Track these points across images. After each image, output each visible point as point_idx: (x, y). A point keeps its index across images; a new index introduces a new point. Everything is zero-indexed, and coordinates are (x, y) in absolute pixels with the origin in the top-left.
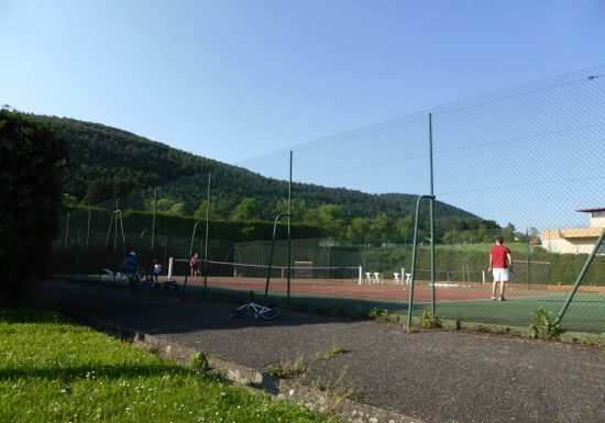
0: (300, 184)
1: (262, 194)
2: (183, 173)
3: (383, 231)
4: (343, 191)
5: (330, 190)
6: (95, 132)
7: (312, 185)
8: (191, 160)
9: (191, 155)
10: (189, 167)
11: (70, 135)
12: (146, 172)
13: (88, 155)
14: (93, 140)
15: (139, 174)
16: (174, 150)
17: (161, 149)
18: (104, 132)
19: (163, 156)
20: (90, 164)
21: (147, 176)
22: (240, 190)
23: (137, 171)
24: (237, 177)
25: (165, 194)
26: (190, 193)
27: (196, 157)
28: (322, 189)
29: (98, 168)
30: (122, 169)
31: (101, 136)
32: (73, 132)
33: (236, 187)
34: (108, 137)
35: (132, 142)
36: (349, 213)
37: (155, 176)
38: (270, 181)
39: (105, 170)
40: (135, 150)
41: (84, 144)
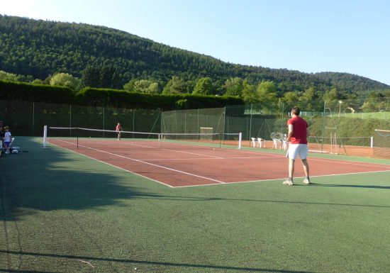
0: (251, 67)
1: (222, 74)
2: (163, 60)
3: (309, 101)
4: (284, 71)
5: (274, 71)
6: (100, 33)
7: (260, 68)
8: (169, 51)
9: (169, 47)
10: (167, 56)
11: (83, 35)
12: (136, 60)
13: (95, 50)
14: (99, 38)
15: (130, 62)
16: (156, 43)
17: (147, 43)
18: (107, 32)
19: (148, 49)
20: (97, 56)
21: (137, 63)
22: (204, 72)
23: (129, 60)
24: (202, 62)
25: (149, 76)
26: (167, 76)
27: (172, 48)
28: (268, 70)
29: (103, 59)
30: (119, 59)
31: (104, 35)
32: (85, 33)
33: (202, 70)
34: (110, 36)
35: (126, 38)
36: (288, 89)
37: (142, 63)
38: (228, 65)
39: (108, 60)
40: (129, 44)
41: (92, 41)
